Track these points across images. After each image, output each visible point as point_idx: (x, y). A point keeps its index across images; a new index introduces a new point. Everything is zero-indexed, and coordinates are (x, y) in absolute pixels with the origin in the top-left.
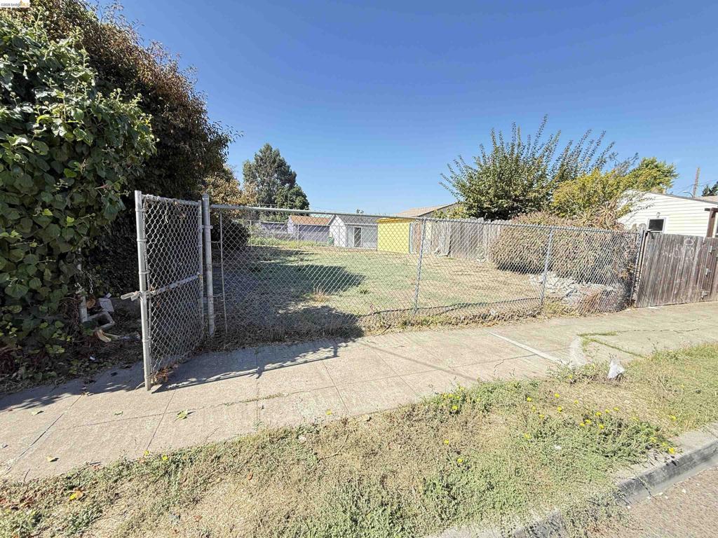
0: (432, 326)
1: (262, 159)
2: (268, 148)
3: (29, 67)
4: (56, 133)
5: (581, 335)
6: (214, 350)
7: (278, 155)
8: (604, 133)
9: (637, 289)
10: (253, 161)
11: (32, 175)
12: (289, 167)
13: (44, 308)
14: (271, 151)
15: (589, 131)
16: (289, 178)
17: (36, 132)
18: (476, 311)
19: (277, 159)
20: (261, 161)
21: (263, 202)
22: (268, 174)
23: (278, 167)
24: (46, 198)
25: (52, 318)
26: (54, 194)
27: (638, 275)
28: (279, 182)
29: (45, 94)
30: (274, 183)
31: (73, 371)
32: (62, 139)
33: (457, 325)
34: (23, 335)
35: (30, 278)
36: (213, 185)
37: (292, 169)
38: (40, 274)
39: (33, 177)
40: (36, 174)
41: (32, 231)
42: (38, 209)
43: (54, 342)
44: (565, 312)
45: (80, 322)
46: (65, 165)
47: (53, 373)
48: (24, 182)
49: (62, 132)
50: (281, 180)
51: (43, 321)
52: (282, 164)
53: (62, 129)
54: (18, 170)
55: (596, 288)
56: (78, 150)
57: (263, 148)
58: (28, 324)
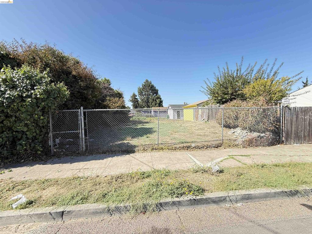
0: (164, 150)
1: (145, 86)
2: (147, 81)
3: (33, 82)
4: (37, 96)
5: (229, 156)
6: (83, 155)
7: (151, 83)
8: (276, 59)
9: (284, 135)
10: (141, 87)
11: (32, 107)
12: (155, 87)
13: (36, 141)
14: (148, 82)
15: (266, 60)
16: (155, 92)
17: (33, 97)
18: (185, 145)
19: (150, 85)
20: (144, 86)
21: (145, 102)
22: (147, 91)
23: (151, 88)
24: (36, 112)
25: (39, 144)
26: (38, 111)
27: (283, 128)
28: (152, 94)
29: (36, 87)
30: (150, 95)
31: (43, 159)
32: (39, 98)
33: (175, 150)
34: (31, 148)
35: (33, 133)
36: (109, 100)
37: (157, 88)
38: (36, 132)
39: (32, 108)
40: (33, 107)
41: (33, 121)
42: (34, 115)
43: (38, 150)
44: (236, 146)
45: (48, 145)
46: (40, 104)
47: (38, 159)
48: (30, 109)
49: (39, 96)
50: (152, 93)
51: (37, 144)
52: (153, 86)
53: (39, 95)
54: (29, 106)
55: (255, 134)
56: (44, 99)
57: (145, 81)
58: (32, 145)
